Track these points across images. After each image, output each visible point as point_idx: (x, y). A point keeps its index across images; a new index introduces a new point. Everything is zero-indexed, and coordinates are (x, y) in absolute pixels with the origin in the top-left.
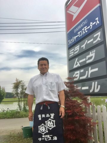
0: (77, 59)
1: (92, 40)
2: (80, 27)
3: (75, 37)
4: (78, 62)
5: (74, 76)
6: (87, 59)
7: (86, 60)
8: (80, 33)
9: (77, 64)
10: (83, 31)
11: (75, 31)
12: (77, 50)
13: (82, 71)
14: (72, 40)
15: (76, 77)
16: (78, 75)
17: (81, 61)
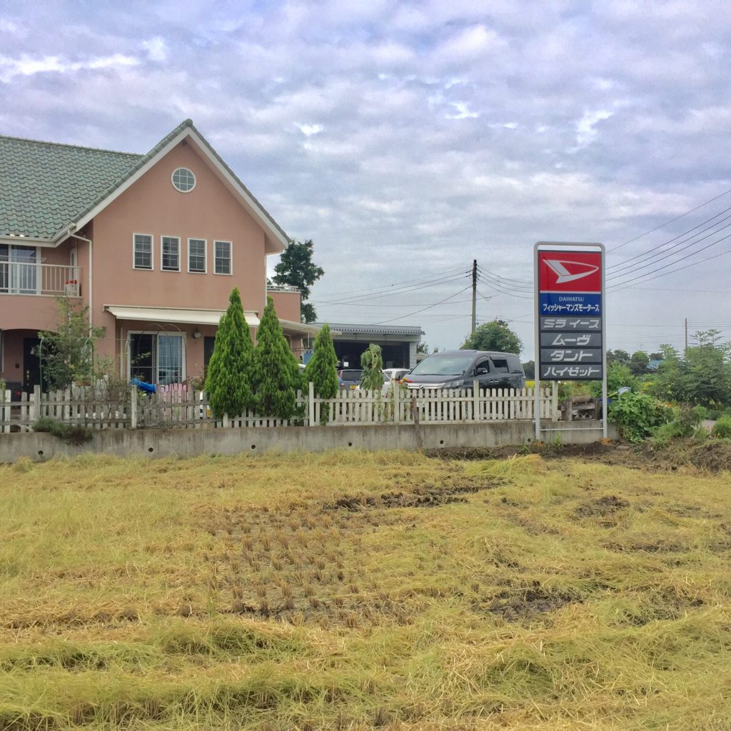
0: (560, 336)
1: (588, 323)
2: (570, 299)
3: (560, 307)
4: (562, 340)
6: (578, 340)
7: (576, 342)
8: (571, 308)
9: (559, 341)
10: (575, 307)
11: (561, 299)
12: (562, 325)
13: (569, 352)
15: (558, 358)
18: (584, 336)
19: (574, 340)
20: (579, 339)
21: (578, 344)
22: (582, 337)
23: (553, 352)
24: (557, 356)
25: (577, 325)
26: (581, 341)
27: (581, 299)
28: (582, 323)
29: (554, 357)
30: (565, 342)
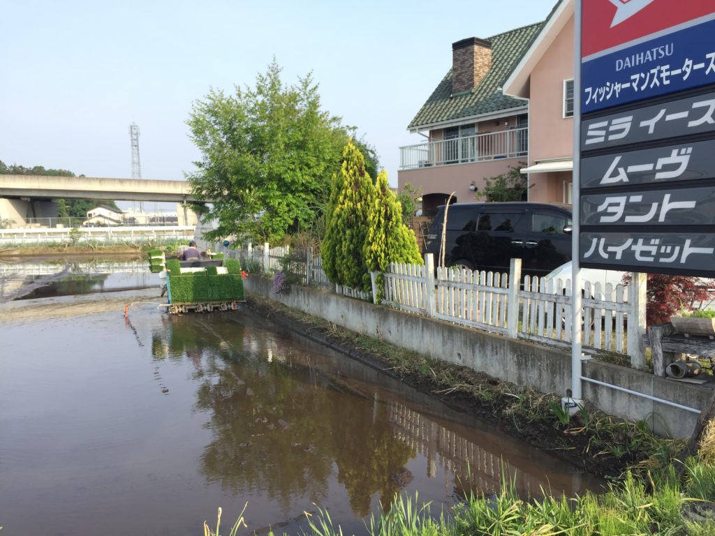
18: (675, 152)
19: (649, 167)
20: (661, 162)
21: (660, 176)
22: (669, 155)
23: (601, 203)
24: (611, 210)
25: (657, 124)
26: (667, 168)
27: (666, 51)
28: (669, 118)
29: (605, 213)
30: (630, 175)
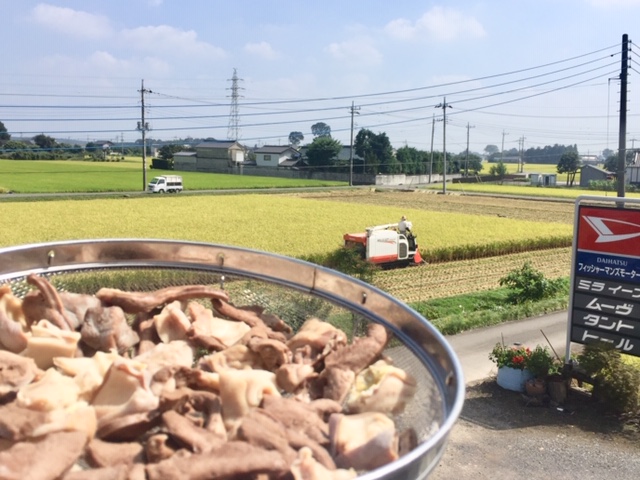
5: (585, 318)
14: (589, 267)
16: (596, 322)
17: (603, 305)
